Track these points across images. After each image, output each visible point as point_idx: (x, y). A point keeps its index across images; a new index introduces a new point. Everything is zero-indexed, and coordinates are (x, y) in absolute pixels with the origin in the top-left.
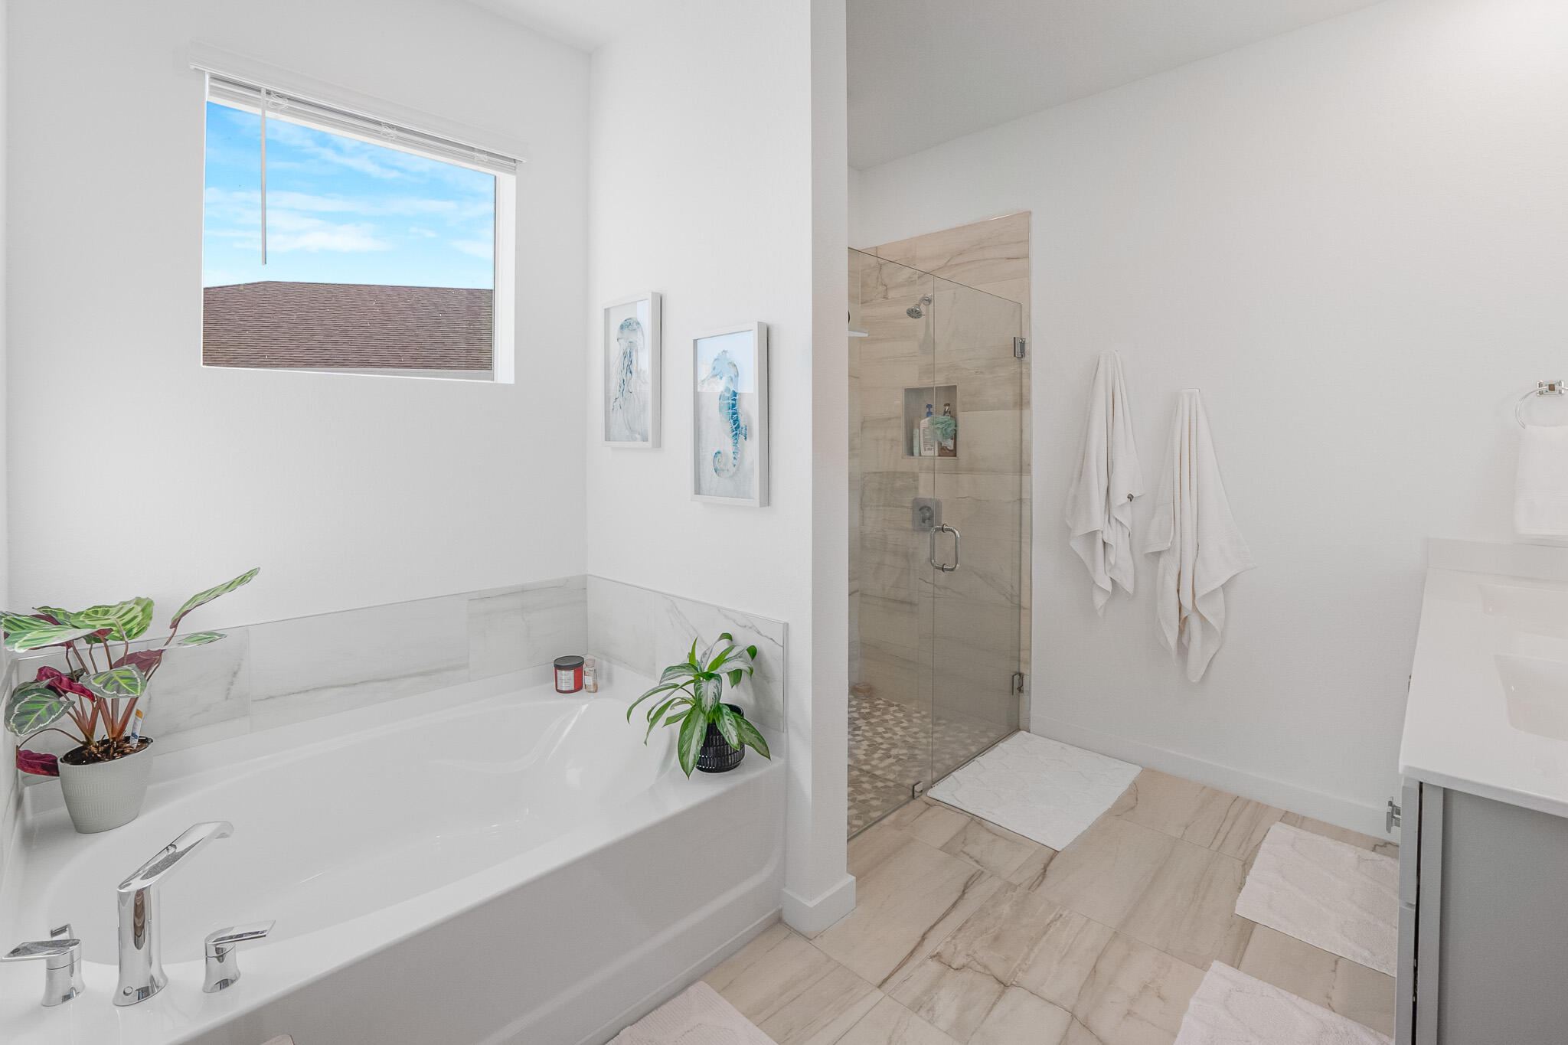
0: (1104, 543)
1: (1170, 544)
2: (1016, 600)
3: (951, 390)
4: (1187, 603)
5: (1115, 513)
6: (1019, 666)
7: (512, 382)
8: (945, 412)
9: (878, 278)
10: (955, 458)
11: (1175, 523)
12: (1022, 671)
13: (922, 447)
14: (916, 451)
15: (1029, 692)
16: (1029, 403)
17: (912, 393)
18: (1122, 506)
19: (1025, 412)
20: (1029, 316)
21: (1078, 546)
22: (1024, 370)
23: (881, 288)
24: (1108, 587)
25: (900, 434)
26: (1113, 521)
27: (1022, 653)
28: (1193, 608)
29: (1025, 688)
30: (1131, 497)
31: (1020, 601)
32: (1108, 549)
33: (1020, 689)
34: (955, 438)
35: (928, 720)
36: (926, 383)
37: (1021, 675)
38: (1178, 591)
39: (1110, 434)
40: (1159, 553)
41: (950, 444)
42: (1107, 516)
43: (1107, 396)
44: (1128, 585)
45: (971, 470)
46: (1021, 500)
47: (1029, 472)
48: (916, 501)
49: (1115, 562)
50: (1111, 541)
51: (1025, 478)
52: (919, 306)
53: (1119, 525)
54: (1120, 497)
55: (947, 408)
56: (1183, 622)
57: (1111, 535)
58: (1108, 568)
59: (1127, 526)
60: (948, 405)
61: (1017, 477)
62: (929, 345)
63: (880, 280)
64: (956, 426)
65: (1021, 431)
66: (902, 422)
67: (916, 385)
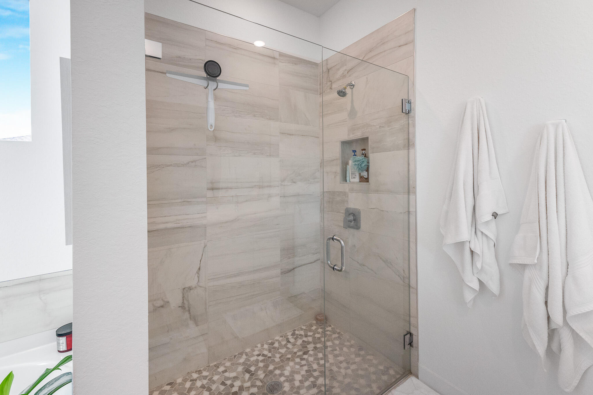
0: (472, 252)
1: (536, 261)
2: (407, 280)
3: (365, 140)
4: (558, 318)
5: (481, 228)
6: (410, 328)
7: (31, 141)
8: (362, 154)
9: (327, 78)
10: (368, 183)
11: (541, 242)
12: (412, 331)
13: (351, 177)
14: (348, 179)
15: (417, 348)
16: (414, 145)
17: (345, 144)
18: (487, 222)
19: (411, 151)
20: (413, 84)
21: (451, 252)
22: (410, 122)
23: (329, 83)
24: (476, 286)
25: (338, 169)
26: (479, 234)
27: (411, 319)
28: (564, 321)
29: (414, 344)
30: (495, 215)
31: (409, 282)
32: (475, 257)
33: (411, 344)
34: (367, 170)
35: (352, 350)
36: (352, 137)
37: (411, 334)
38: (546, 303)
39: (475, 164)
40: (524, 266)
41: (365, 174)
42: (474, 230)
43: (473, 134)
44: (494, 286)
45: (377, 191)
46: (409, 212)
47: (415, 193)
48: (347, 210)
49: (482, 267)
50: (477, 250)
51: (412, 197)
52: (345, 89)
53: (485, 238)
54: (484, 215)
55: (364, 151)
56: (552, 333)
57: (478, 245)
58: (475, 271)
59: (492, 238)
60: (364, 150)
61: (406, 196)
62: (352, 113)
63: (328, 79)
64: (368, 163)
65: (409, 164)
66: (339, 162)
67: (346, 138)
